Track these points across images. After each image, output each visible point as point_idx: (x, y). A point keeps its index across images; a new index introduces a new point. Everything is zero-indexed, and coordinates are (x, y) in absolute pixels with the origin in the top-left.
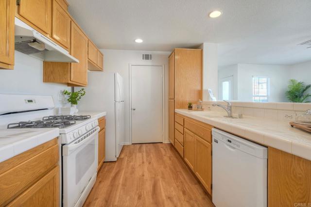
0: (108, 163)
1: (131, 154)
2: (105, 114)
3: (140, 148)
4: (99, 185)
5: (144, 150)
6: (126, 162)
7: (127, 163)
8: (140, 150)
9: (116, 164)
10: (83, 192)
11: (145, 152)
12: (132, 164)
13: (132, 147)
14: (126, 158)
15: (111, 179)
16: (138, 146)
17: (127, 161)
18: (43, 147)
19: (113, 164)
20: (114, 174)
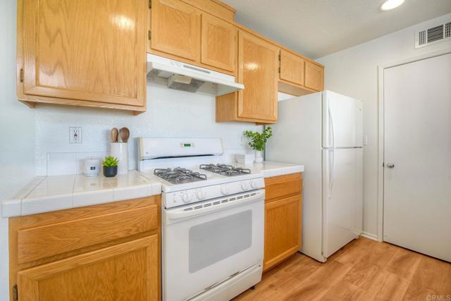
0: (307, 260)
1: (366, 263)
2: (303, 170)
3: (401, 261)
4: (266, 290)
5: (413, 271)
6: (342, 276)
7: (344, 280)
8: (398, 266)
9: (322, 269)
10: (209, 288)
11: (411, 277)
12: (353, 287)
13: (380, 249)
14: (350, 268)
15: (290, 292)
16: (398, 253)
17: (347, 275)
18: (129, 205)
19: (314, 266)
20: (301, 288)
